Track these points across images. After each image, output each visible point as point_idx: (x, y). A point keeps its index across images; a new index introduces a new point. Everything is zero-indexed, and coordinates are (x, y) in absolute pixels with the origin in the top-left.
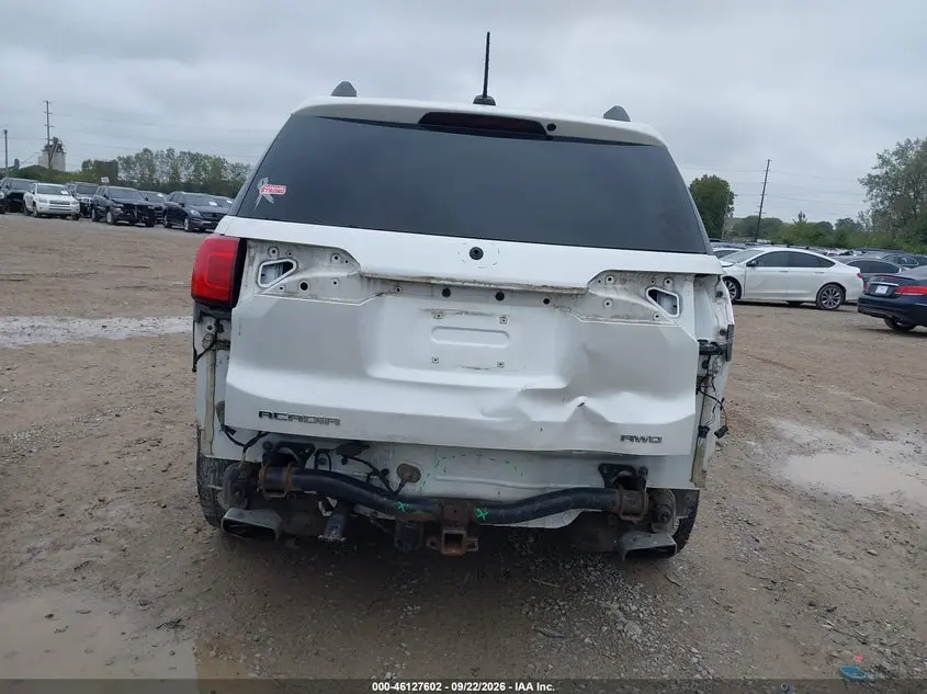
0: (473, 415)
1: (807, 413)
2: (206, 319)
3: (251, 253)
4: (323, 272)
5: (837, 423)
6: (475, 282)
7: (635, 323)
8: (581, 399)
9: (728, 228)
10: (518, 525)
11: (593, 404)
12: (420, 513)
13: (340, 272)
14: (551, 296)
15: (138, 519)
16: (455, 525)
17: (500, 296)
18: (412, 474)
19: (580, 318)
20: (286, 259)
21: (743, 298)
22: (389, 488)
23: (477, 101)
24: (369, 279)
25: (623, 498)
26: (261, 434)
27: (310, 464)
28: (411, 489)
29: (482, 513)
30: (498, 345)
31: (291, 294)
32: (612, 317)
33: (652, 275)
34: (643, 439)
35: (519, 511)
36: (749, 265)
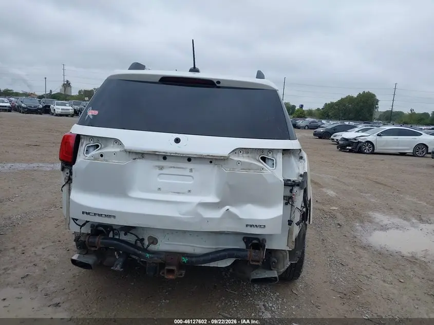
0: (176, 215)
1: (390, 209)
2: (66, 169)
3: (82, 141)
4: (111, 149)
5: (404, 215)
6: (176, 153)
7: (251, 172)
8: (227, 207)
9: (376, 116)
10: (205, 265)
11: (233, 210)
12: (156, 259)
13: (117, 149)
14: (212, 160)
15: (55, 256)
16: (170, 265)
17: (189, 160)
18: (154, 241)
19: (226, 170)
20: (97, 143)
21: (375, 151)
22: (143, 247)
23: (191, 71)
24: (129, 152)
25: (251, 254)
26: (87, 222)
27: (111, 235)
28: (153, 248)
29: (185, 260)
30: (189, 182)
31: (95, 159)
32: (242, 169)
33: (262, 150)
34: (256, 226)
35: (202, 259)
36: (378, 135)
